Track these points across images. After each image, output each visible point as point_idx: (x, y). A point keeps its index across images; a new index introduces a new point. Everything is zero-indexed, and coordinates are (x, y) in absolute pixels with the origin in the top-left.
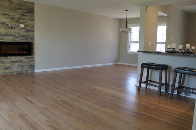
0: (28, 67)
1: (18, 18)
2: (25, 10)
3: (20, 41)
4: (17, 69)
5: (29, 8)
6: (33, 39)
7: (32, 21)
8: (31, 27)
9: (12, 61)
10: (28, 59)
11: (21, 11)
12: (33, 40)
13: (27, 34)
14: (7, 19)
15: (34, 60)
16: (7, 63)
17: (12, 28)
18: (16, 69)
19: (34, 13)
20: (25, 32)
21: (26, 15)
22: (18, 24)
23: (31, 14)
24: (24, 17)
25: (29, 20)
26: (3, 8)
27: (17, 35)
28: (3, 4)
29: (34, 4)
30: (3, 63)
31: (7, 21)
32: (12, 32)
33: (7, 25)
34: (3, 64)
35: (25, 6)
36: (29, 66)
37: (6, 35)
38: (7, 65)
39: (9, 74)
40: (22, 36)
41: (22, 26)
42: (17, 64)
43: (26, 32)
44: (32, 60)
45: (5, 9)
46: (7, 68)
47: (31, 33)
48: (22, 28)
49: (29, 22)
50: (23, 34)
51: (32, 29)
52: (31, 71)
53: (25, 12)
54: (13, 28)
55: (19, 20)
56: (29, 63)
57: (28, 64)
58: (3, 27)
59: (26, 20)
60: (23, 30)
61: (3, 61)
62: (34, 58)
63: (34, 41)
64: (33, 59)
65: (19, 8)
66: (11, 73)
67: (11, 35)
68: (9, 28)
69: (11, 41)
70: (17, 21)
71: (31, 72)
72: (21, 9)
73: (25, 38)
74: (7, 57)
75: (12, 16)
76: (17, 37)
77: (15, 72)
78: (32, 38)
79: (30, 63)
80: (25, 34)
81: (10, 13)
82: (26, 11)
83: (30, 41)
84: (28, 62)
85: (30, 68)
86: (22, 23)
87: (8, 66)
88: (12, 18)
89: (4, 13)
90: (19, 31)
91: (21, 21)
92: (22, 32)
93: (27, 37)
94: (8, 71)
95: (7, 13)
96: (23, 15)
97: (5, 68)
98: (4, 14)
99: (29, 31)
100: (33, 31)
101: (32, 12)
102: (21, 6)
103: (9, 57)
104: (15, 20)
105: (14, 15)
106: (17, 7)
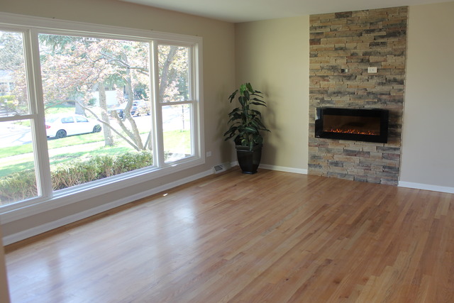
0: (382, 169)
1: (365, 54)
2: (380, 30)
3: (367, 107)
4: (355, 170)
5: (392, 25)
6: (401, 101)
7: (399, 55)
8: (397, 71)
9: (347, 151)
10: (384, 149)
11: (372, 35)
12: (400, 104)
13: (386, 88)
14: (342, 57)
15: (399, 156)
16: (337, 154)
17: (349, 77)
18: (353, 169)
19: (405, 33)
20: (379, 84)
21: (384, 44)
22: (364, 67)
23: (396, 40)
24: (379, 49)
25: (390, 53)
26: (335, 37)
27: (360, 93)
28: (336, 27)
29: (406, 12)
30: (328, 151)
31: (341, 63)
32: (351, 87)
33: (340, 71)
34: (329, 155)
35: (382, 20)
36: (384, 167)
37: (338, 93)
38: (337, 158)
39: (339, 177)
40: (373, 94)
41: (372, 70)
42: (356, 159)
43: (382, 84)
44: (393, 155)
45: (339, 36)
46: (336, 164)
47: (397, 86)
48: (372, 76)
49: (391, 60)
50: (374, 90)
51: (398, 77)
52: (388, 180)
53: (382, 37)
54: (353, 78)
55: (367, 57)
56: (384, 160)
57: (383, 164)
58: (331, 77)
59: (383, 56)
60: (376, 80)
61: (330, 147)
62: (398, 149)
63: (402, 107)
64: (397, 152)
65: (368, 28)
66: (341, 175)
67: (349, 93)
68: (345, 77)
69: (346, 107)
70: (362, 61)
71: (389, 183)
72: (373, 31)
73: (380, 100)
74: (337, 141)
75: (352, 51)
76: (360, 98)
77: (351, 175)
78: (397, 98)
79: (387, 162)
80: (379, 89)
81: (348, 45)
82: (384, 33)
83: (391, 107)
84: (383, 157)
85: (385, 174)
86: (372, 65)
87: (338, 160)
88: (352, 55)
89: (337, 46)
90: (366, 82)
91: (372, 59)
92: (372, 86)
93: (384, 97)
94: (337, 170)
95: (343, 45)
96: (377, 44)
97: (332, 163)
98: (336, 49)
99: (389, 82)
100: (402, 82)
101: (399, 33)
102: (371, 24)
103: (341, 142)
104: (358, 58)
105: (355, 48)
106: (364, 29)
